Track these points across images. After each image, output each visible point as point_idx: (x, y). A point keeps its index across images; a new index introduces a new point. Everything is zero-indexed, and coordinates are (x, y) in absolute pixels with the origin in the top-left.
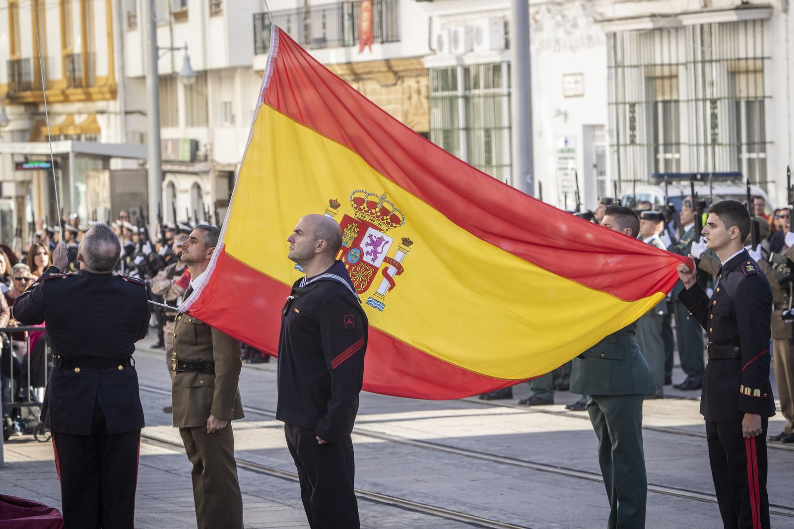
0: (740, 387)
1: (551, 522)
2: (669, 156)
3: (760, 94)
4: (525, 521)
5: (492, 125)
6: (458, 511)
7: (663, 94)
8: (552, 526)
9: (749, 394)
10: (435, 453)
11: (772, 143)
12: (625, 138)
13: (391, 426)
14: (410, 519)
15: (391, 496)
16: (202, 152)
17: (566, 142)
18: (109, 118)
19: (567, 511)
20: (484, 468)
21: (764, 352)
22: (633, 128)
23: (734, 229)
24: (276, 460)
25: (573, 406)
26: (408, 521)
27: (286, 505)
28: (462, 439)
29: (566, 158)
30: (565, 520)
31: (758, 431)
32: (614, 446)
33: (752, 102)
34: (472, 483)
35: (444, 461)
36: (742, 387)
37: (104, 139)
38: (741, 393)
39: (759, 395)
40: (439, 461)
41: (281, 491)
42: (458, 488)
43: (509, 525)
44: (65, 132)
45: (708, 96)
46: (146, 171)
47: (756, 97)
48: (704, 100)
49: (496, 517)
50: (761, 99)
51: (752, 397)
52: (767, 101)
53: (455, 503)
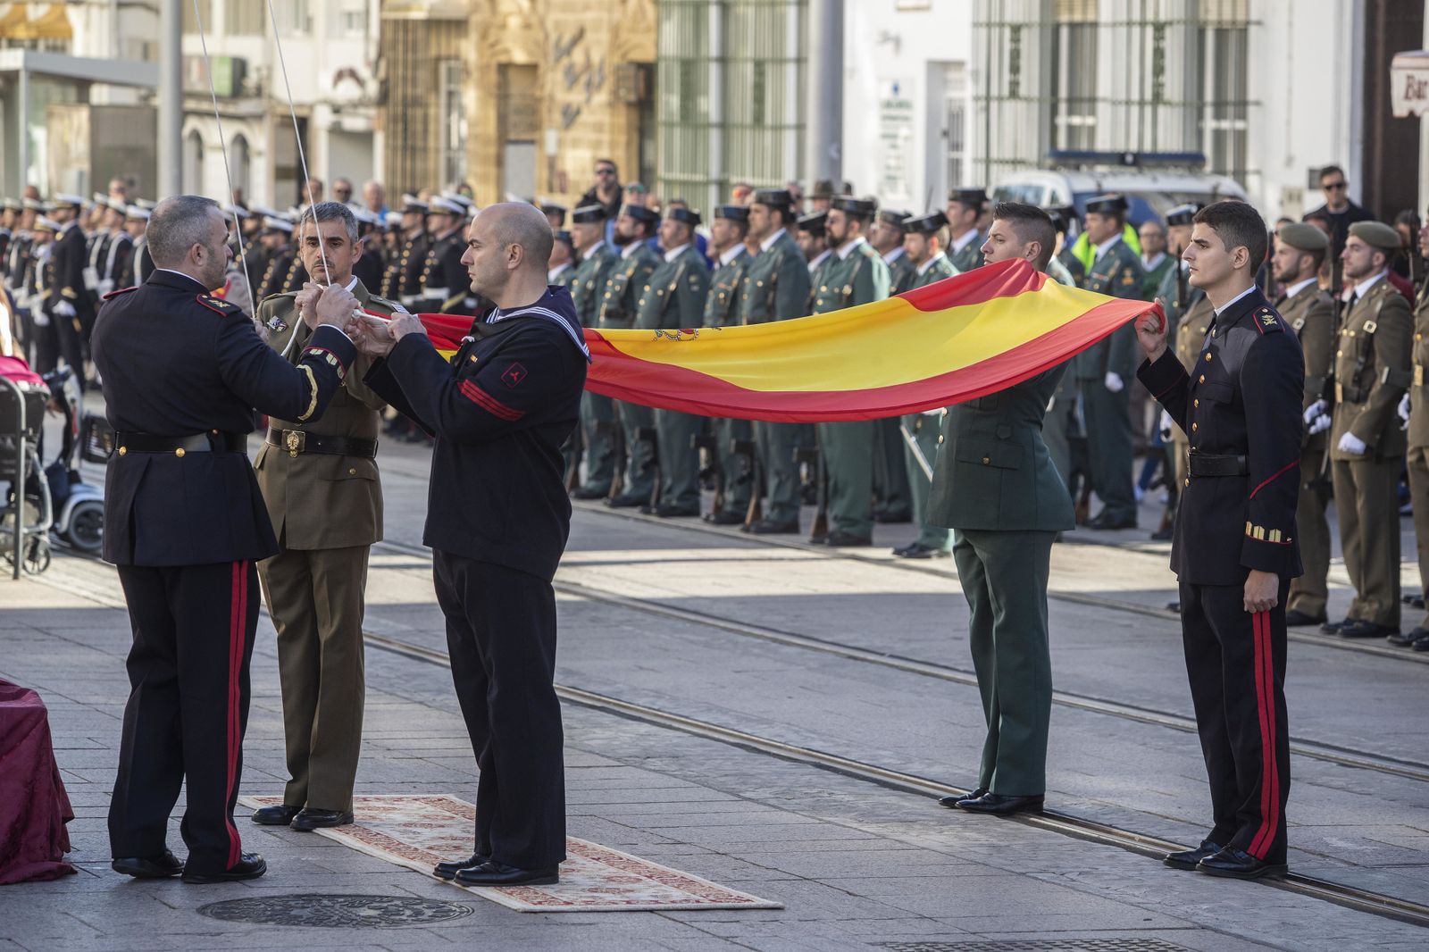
0: (1245, 526)
1: (878, 748)
2: (1076, 120)
3: (1241, 17)
4: (831, 744)
5: (768, 54)
6: (715, 723)
7: (1071, 10)
8: (881, 755)
9: (1261, 537)
10: (670, 622)
11: (1258, 103)
12: (1001, 85)
13: (591, 572)
14: (632, 733)
15: (597, 692)
16: (252, 80)
17: (896, 89)
18: (88, 14)
19: (905, 730)
20: (756, 651)
21: (1290, 467)
22: (1015, 69)
23: (1240, 251)
24: (391, 623)
25: (906, 550)
26: (631, 738)
27: (415, 702)
28: (716, 600)
29: (893, 118)
30: (903, 745)
31: (1271, 601)
32: (997, 619)
33: (1227, 30)
34: (737, 675)
35: (685, 636)
36: (1249, 525)
37: (79, 48)
38: (1247, 536)
39: (1278, 540)
40: (677, 635)
41: (405, 678)
42: (713, 683)
43: (806, 751)
44: (10, 34)
45: (1150, 17)
46: (155, 111)
47: (1234, 23)
48: (1143, 24)
49: (782, 736)
50: (1243, 27)
51: (1266, 542)
52: (1253, 30)
53: (709, 710)
